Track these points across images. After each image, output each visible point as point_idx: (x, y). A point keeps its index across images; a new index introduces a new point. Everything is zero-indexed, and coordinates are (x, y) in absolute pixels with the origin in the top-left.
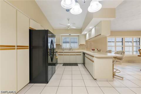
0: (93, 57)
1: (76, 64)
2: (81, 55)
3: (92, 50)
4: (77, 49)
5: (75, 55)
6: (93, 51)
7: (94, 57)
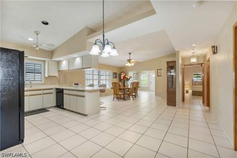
0: (84, 91)
1: (44, 110)
2: (52, 93)
3: (75, 84)
4: (41, 84)
5: (41, 94)
6: (76, 86)
7: (86, 92)
